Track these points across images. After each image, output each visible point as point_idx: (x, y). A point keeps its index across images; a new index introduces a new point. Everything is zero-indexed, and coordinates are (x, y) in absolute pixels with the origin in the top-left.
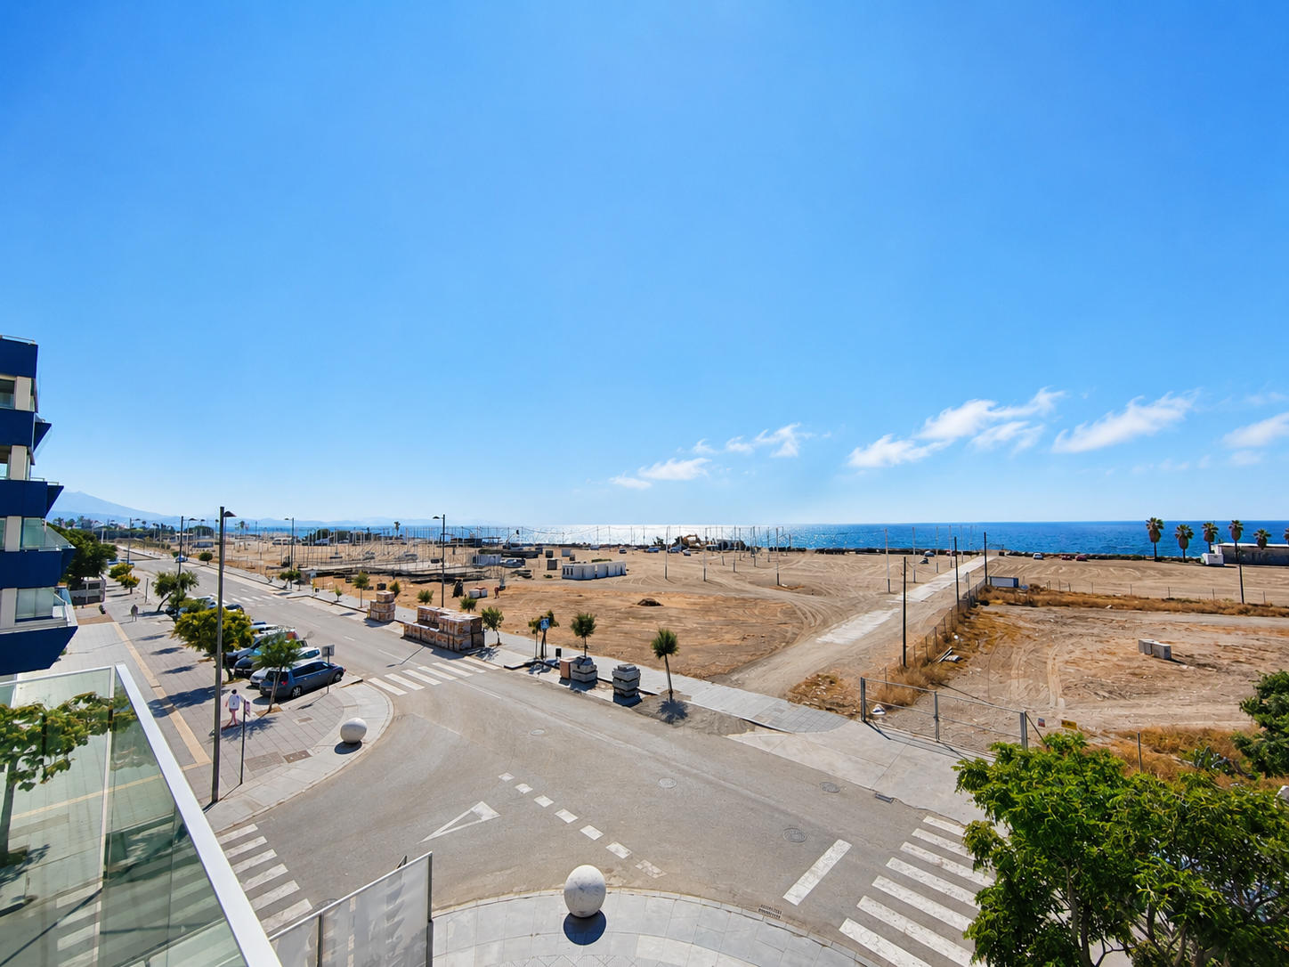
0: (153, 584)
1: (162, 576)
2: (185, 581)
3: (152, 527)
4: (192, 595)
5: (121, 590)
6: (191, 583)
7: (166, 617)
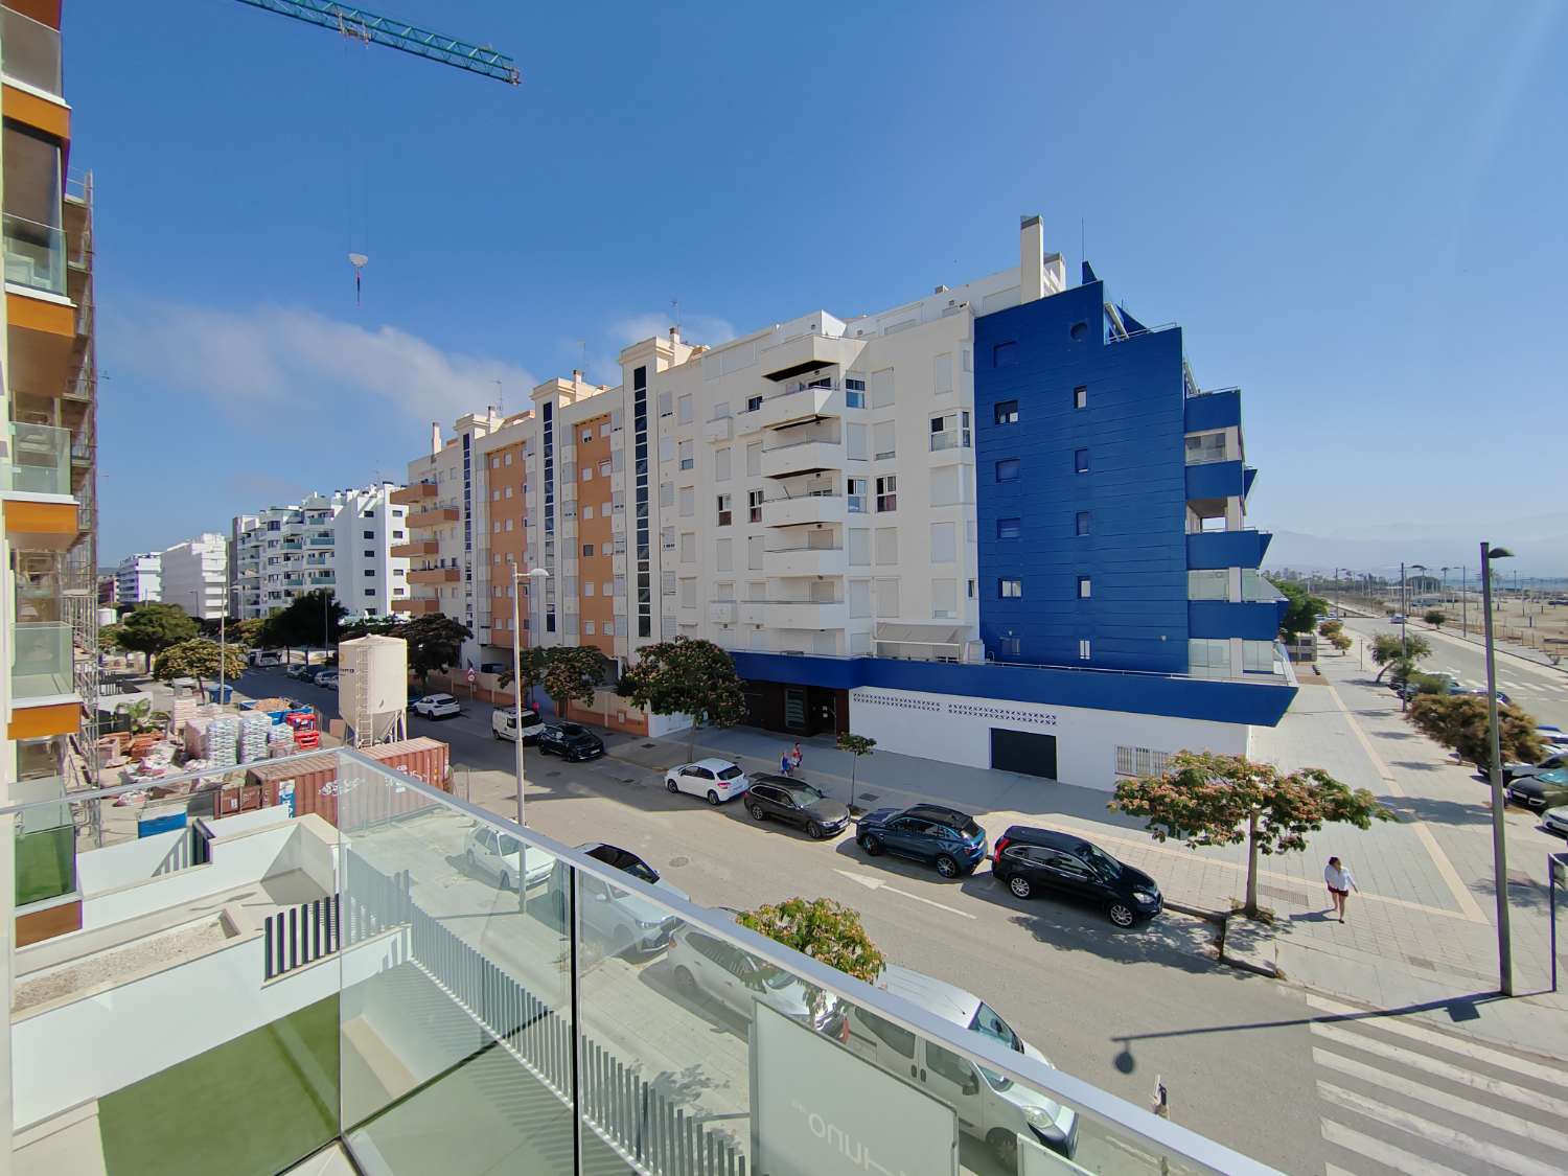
0: (1368, 647)
1: (1378, 639)
2: (1414, 648)
3: (1359, 578)
4: (1423, 666)
5: (1332, 650)
6: (1419, 651)
7: (1388, 690)
